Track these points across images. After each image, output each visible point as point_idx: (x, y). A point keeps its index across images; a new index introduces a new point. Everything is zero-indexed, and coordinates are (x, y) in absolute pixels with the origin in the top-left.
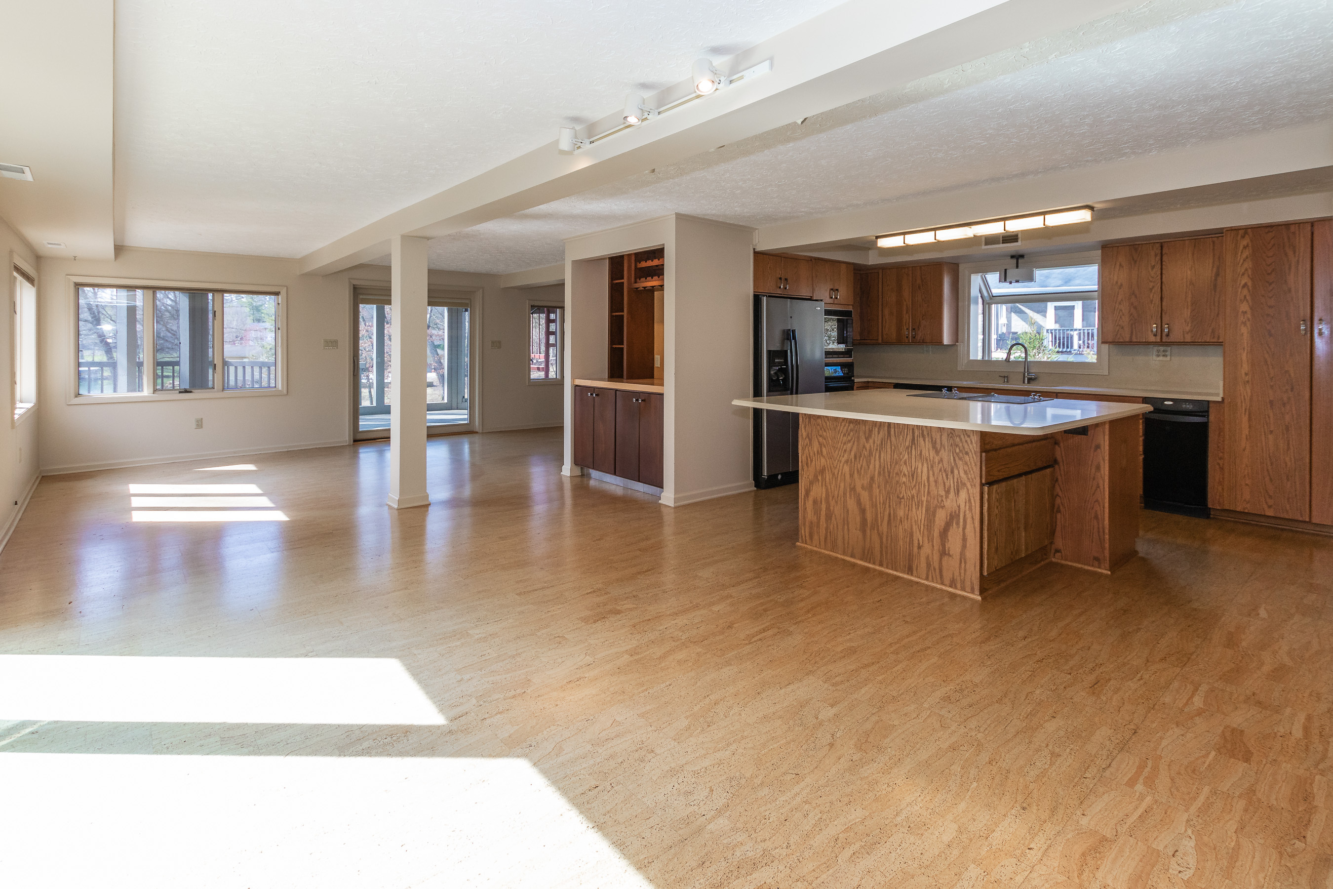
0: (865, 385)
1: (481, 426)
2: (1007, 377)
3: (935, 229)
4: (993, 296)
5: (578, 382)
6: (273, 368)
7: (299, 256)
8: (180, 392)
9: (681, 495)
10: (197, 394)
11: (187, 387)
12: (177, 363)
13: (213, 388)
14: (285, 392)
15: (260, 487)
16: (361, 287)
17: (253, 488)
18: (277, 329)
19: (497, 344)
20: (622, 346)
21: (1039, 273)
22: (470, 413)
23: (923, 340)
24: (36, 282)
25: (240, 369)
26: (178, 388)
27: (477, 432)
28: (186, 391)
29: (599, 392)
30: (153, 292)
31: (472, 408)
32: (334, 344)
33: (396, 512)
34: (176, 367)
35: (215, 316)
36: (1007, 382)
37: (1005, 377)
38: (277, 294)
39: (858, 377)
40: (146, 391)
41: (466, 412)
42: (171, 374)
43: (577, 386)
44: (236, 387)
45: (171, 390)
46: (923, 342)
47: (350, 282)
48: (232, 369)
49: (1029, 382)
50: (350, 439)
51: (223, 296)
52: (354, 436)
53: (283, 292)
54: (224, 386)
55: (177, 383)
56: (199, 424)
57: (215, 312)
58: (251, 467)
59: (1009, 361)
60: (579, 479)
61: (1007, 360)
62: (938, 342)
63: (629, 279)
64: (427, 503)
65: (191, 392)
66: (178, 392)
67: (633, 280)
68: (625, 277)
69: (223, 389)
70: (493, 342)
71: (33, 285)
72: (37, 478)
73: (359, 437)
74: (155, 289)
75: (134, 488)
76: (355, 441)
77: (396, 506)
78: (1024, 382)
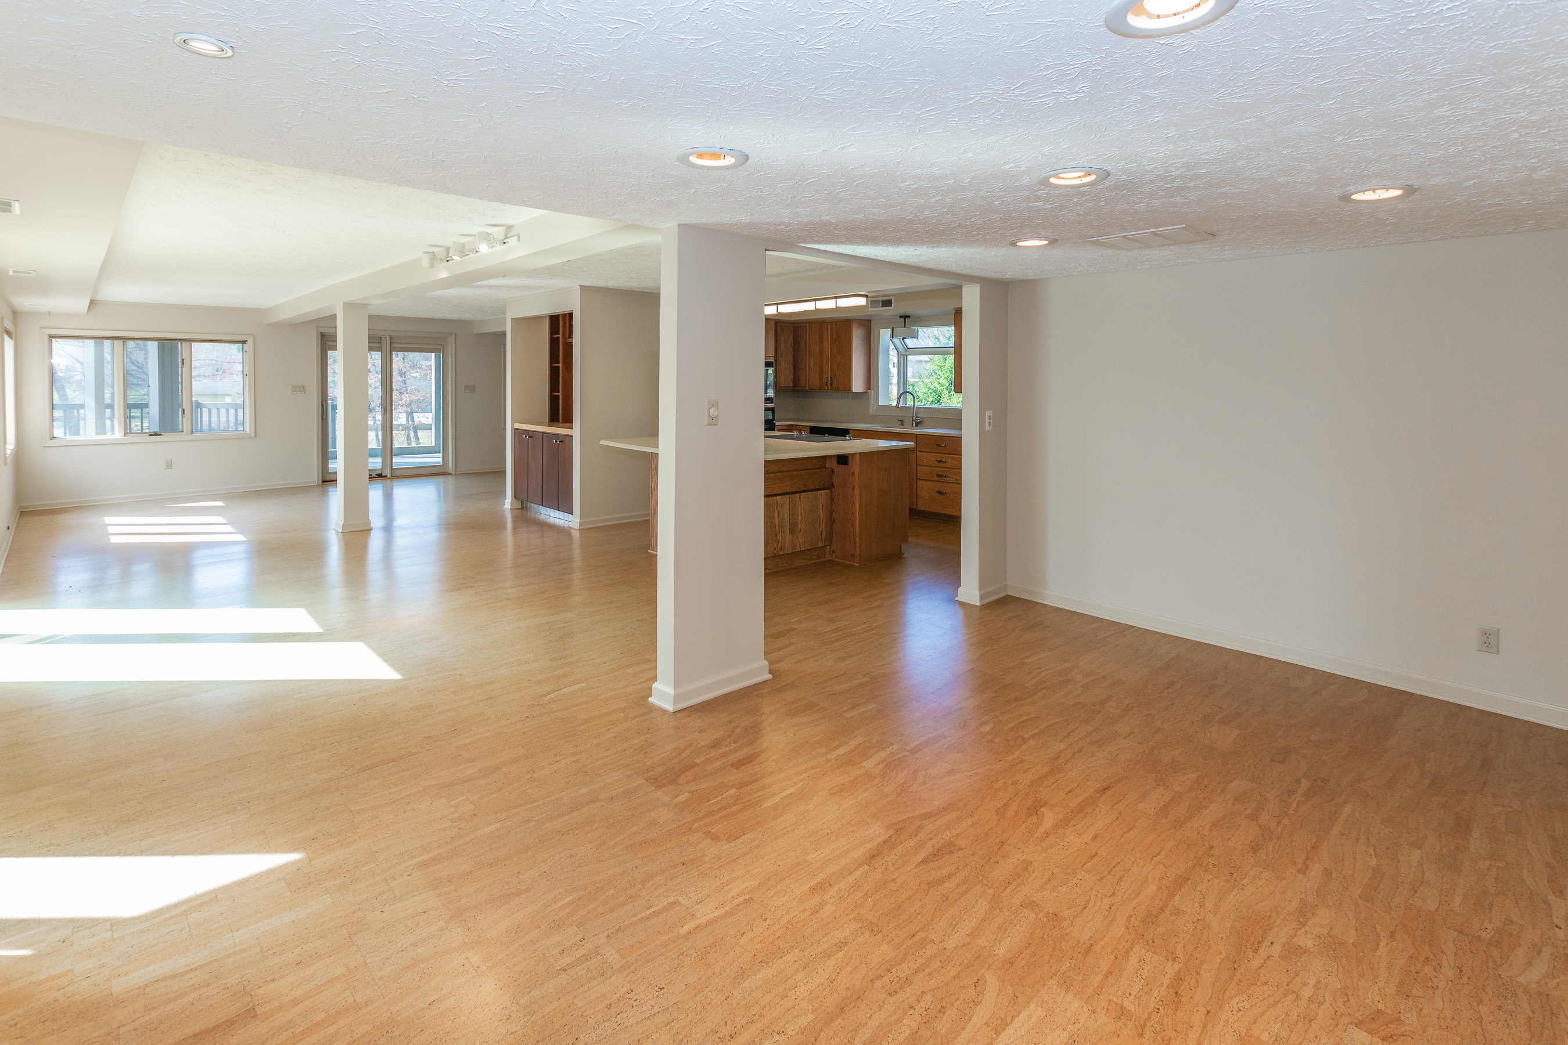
0: (788, 428)
1: (454, 468)
2: (902, 421)
3: (777, 304)
4: (908, 348)
5: (518, 426)
6: (240, 411)
7: (265, 307)
8: (150, 435)
9: (585, 520)
10: (167, 437)
11: (157, 430)
12: (147, 406)
13: (182, 431)
14: (253, 435)
15: (225, 519)
16: (328, 334)
17: (220, 519)
18: (245, 375)
19: (471, 389)
20: (558, 394)
21: (922, 331)
22: (443, 456)
23: (838, 387)
24: (13, 337)
25: (214, 412)
26: (148, 431)
27: (450, 474)
28: (156, 434)
29: (531, 435)
30: (123, 342)
31: (445, 451)
32: (302, 389)
33: (341, 535)
34: (144, 409)
35: (183, 364)
36: (902, 425)
37: (900, 421)
38: (244, 342)
39: (779, 420)
40: (118, 434)
41: (440, 455)
42: (140, 415)
43: (517, 429)
44: (211, 430)
45: (139, 433)
46: (837, 389)
47: (317, 330)
48: (205, 412)
49: (916, 425)
50: (318, 481)
51: (191, 345)
52: (322, 477)
53: (250, 341)
54: (192, 429)
55: (146, 425)
56: (169, 465)
57: (183, 360)
58: (220, 503)
59: (898, 407)
60: (519, 511)
61: (897, 406)
62: (848, 388)
63: (564, 333)
64: (368, 528)
65: (160, 435)
66: (148, 434)
67: (567, 336)
68: (561, 333)
69: (192, 432)
70: (466, 387)
71: (11, 338)
72: (17, 512)
73: (327, 479)
74: (124, 339)
75: (108, 520)
76: (323, 482)
77: (341, 530)
78: (912, 426)
